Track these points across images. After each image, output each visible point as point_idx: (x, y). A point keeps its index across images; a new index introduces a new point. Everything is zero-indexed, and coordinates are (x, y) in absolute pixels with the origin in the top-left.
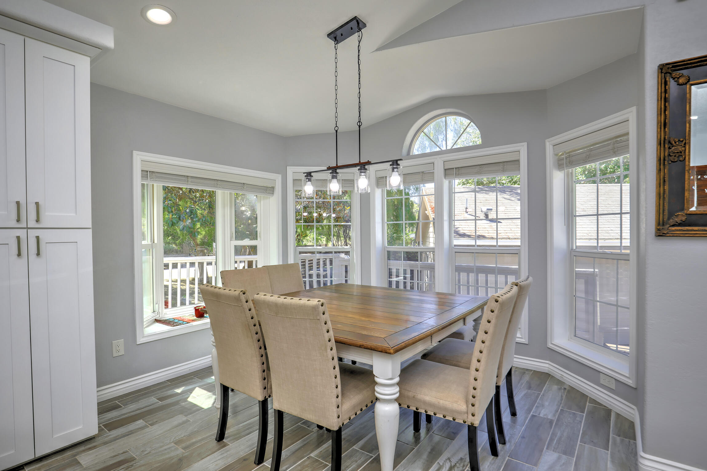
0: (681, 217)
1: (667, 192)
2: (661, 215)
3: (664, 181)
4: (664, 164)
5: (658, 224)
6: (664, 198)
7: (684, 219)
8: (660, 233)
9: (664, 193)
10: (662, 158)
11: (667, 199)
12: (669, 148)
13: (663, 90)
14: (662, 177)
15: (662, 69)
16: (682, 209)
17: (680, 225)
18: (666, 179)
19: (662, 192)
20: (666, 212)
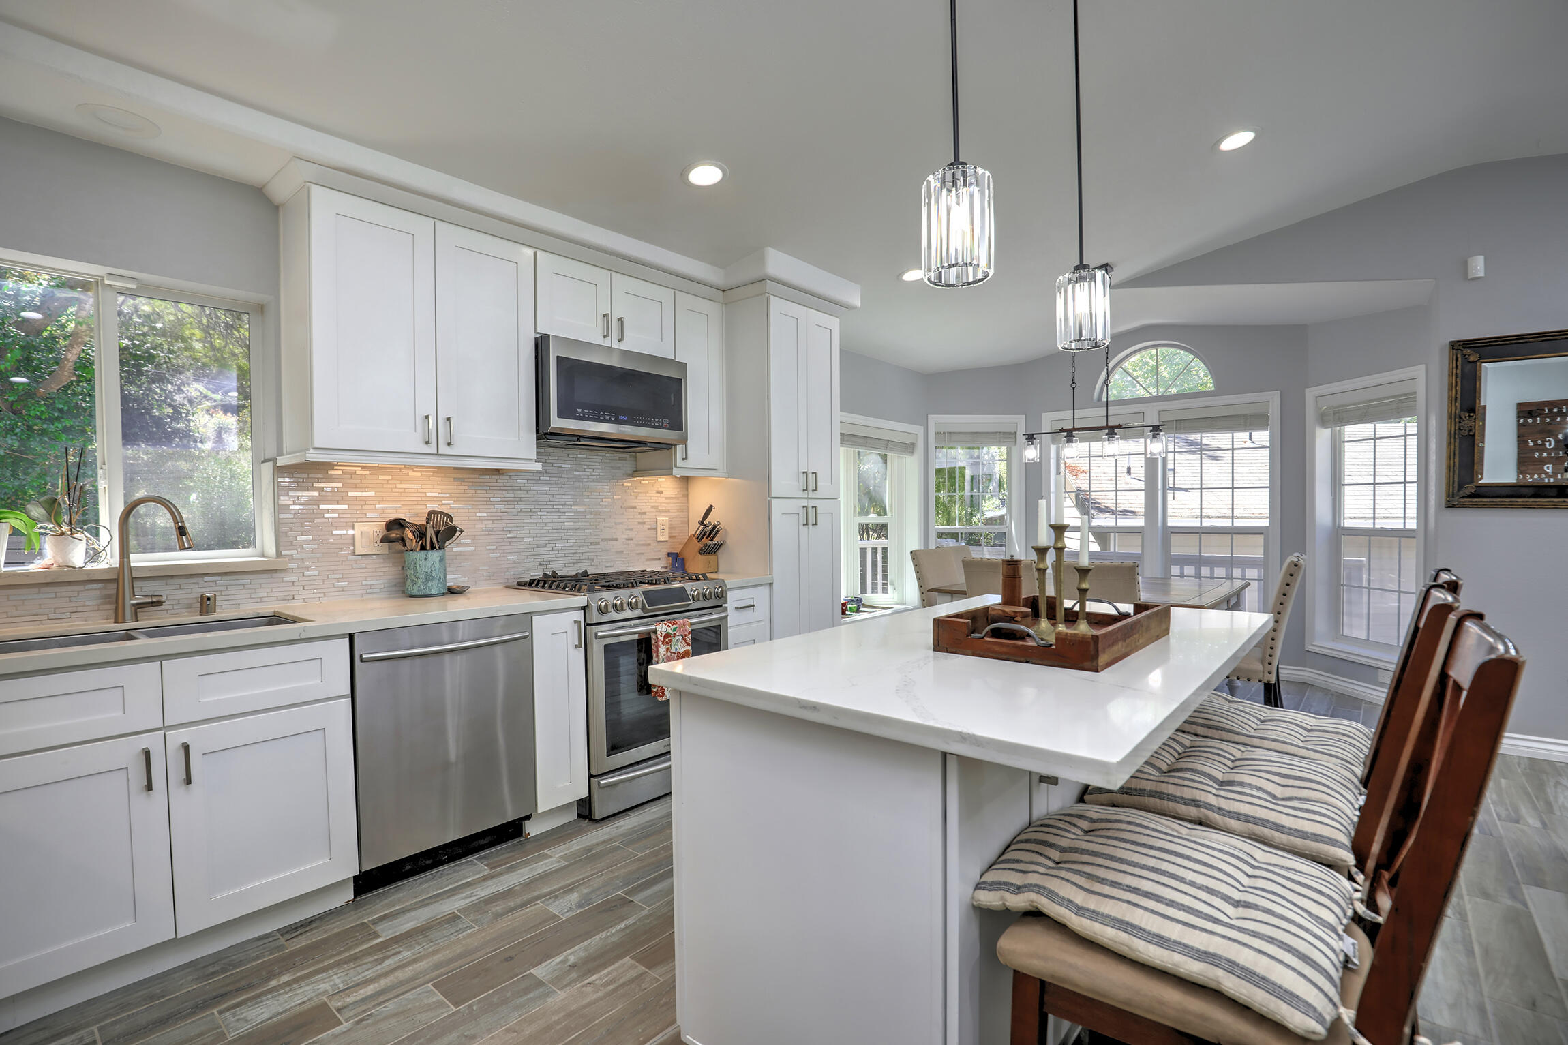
0: (1470, 489)
1: (1457, 465)
2: (1451, 487)
3: (1454, 454)
4: (1455, 438)
5: (1448, 496)
6: (1454, 471)
7: (1473, 491)
8: (1450, 505)
9: (1454, 466)
10: (1453, 432)
11: (1457, 472)
12: (1460, 422)
13: (1454, 366)
14: (1452, 450)
15: (1453, 346)
16: (1472, 482)
17: (1469, 496)
18: (1457, 452)
19: (1452, 465)
20: (1456, 485)
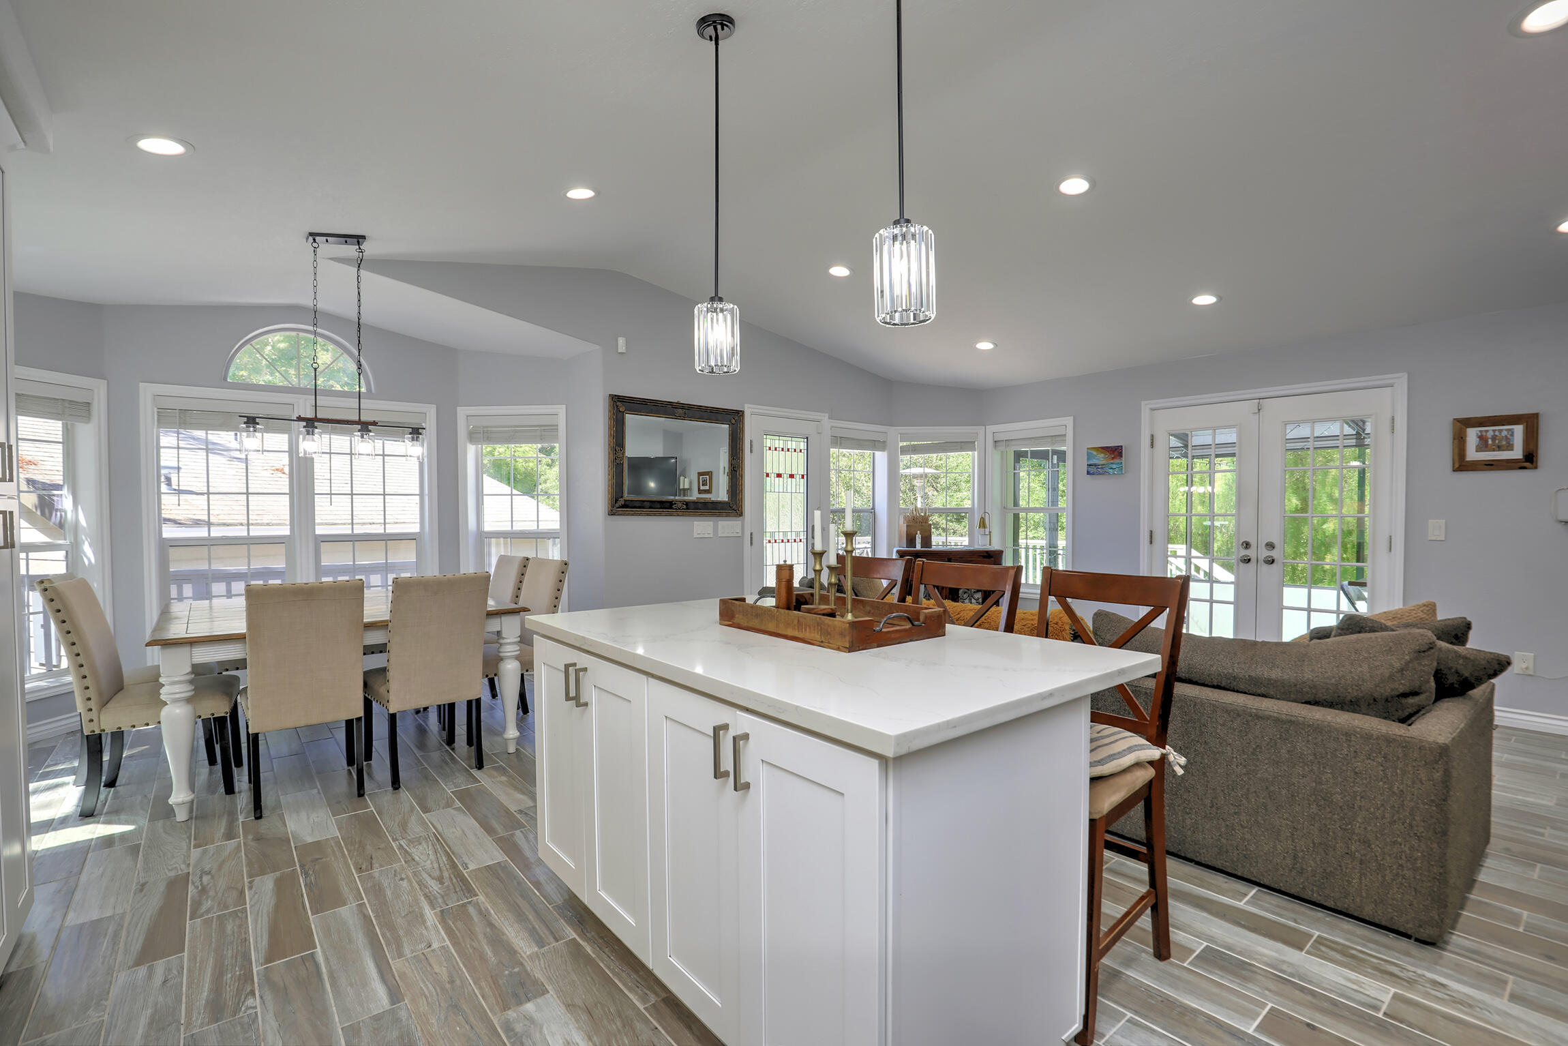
0: (621, 502)
3: (613, 476)
4: (614, 464)
5: (611, 506)
8: (612, 512)
10: (612, 460)
12: (616, 454)
13: (613, 412)
15: (612, 398)
16: (622, 497)
17: (622, 507)
20: (614, 498)
